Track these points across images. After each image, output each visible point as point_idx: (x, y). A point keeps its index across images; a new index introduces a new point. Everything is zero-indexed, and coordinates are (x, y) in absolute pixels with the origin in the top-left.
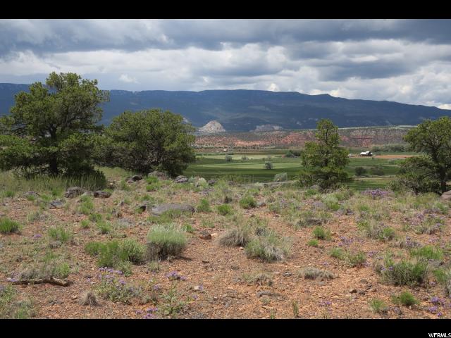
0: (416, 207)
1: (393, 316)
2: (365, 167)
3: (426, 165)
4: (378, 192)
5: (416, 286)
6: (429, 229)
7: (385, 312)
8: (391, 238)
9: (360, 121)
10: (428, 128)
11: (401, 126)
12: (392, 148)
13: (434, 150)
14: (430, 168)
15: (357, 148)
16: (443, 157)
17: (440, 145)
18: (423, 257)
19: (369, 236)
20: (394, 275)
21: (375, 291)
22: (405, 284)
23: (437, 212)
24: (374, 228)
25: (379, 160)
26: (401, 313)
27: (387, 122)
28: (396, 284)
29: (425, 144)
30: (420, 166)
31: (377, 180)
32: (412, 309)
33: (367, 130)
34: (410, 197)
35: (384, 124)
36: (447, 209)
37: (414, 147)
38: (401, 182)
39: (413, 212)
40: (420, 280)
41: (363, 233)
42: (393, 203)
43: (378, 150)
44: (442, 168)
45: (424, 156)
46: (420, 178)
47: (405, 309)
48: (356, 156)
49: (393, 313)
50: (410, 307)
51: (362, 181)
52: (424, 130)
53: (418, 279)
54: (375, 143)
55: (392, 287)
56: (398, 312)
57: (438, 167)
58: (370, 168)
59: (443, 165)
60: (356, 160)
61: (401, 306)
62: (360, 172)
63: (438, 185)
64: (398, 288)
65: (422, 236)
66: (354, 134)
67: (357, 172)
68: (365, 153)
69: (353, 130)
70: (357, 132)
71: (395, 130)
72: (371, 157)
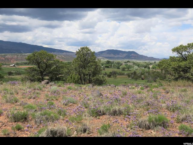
0: (30, 88)
1: (12, 135)
2: (12, 71)
3: (35, 70)
4: (14, 82)
5: (23, 121)
6: (33, 97)
7: (8, 134)
8: (16, 102)
9: (10, 51)
10: (36, 55)
11: (28, 54)
12: (24, 63)
13: (38, 64)
14: (37, 71)
15: (8, 63)
16: (42, 67)
17: (40, 62)
18: (28, 109)
19: (7, 102)
20: (14, 118)
21: (6, 126)
22: (19, 121)
23: (38, 90)
24: (9, 98)
25: (18, 68)
26: (15, 134)
27: (22, 52)
28: (15, 122)
29: (35, 61)
30: (33, 70)
31: (18, 77)
32: (21, 131)
33: (13, 55)
34: (28, 84)
35: (20, 53)
36: (42, 88)
37: (30, 63)
38: (25, 78)
39: (28, 90)
40: (26, 119)
41: (4, 101)
42: (21, 87)
43: (19, 64)
44: (42, 71)
45: (35, 66)
46: (33, 76)
47: (17, 132)
48: (8, 67)
49: (12, 134)
50: (20, 130)
51: (11, 77)
52: (34, 55)
53: (24, 118)
54: (17, 61)
55: (13, 123)
56: (14, 133)
57: (40, 71)
58: (14, 72)
59: (42, 70)
60: (8, 69)
61: (16, 131)
62: (10, 74)
63: (40, 78)
64: (16, 123)
65: (30, 100)
66: (7, 57)
67: (9, 74)
68: (12, 65)
69: (6, 55)
70: (9, 56)
71: (25, 55)
72: (15, 67)
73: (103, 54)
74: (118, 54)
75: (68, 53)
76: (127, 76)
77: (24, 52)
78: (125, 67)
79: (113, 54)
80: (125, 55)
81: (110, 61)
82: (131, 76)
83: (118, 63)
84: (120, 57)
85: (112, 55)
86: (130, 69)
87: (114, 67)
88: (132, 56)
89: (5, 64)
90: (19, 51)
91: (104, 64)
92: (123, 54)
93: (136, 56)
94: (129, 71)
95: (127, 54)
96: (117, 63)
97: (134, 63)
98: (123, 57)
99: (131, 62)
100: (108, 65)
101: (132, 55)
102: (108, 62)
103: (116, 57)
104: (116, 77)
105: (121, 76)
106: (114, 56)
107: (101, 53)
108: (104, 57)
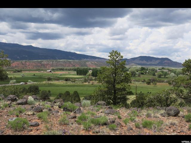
11: (62, 60)
12: (60, 69)
15: (45, 69)
25: (55, 74)
31: (56, 82)
33: (49, 61)
35: (55, 59)
43: (54, 70)
48: (45, 72)
51: (50, 83)
54: (52, 67)
58: (53, 77)
60: (46, 74)
66: (43, 63)
67: (48, 79)
68: (49, 71)
69: (43, 61)
70: (45, 62)
71: (60, 61)
72: (51, 73)
73: (135, 60)
74: (151, 61)
75: (100, 60)
76: (168, 84)
77: (58, 58)
78: (162, 74)
79: (146, 60)
80: (158, 62)
81: (144, 68)
82: (172, 84)
83: (153, 70)
84: (153, 63)
85: (145, 62)
86: (167, 76)
87: (149, 74)
88: (165, 63)
89: (42, 70)
90: (53, 58)
91: (139, 71)
92: (155, 61)
93: (169, 63)
94: (166, 78)
95: (160, 61)
96: (151, 70)
97: (169, 70)
98: (156, 64)
99: (166, 69)
100: (142, 72)
101: (166, 61)
102: (142, 69)
103: (148, 63)
104: (156, 84)
105: (160, 84)
106: (147, 62)
107: (134, 59)
108: (136, 64)
